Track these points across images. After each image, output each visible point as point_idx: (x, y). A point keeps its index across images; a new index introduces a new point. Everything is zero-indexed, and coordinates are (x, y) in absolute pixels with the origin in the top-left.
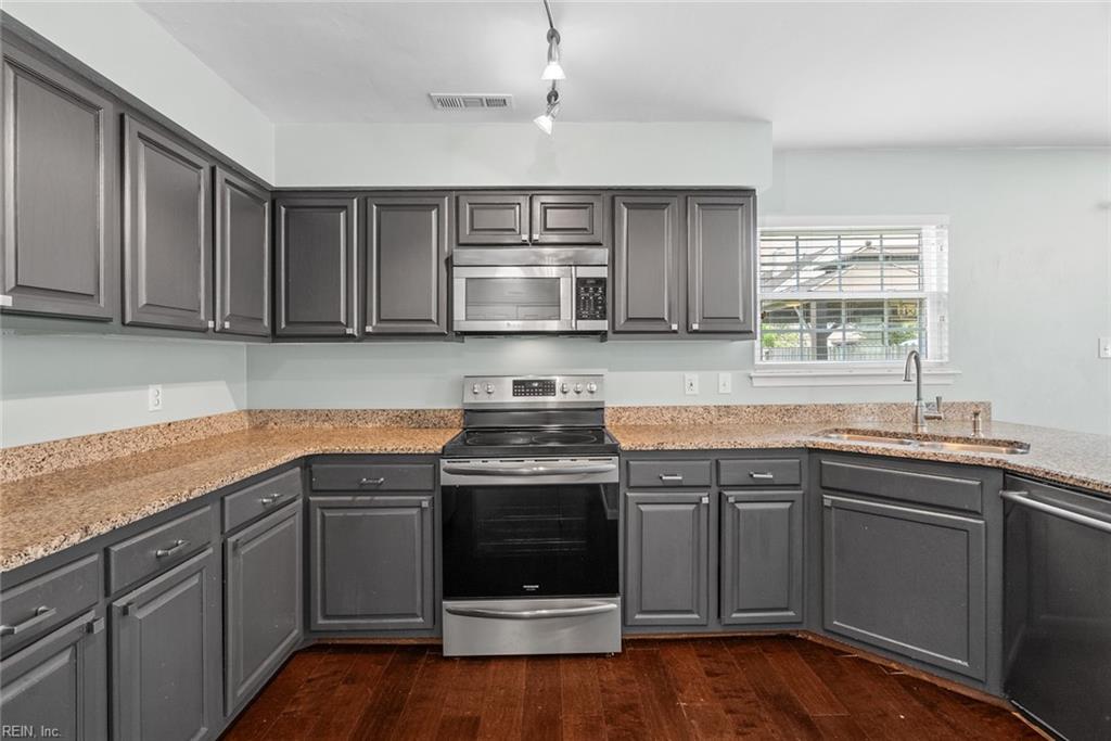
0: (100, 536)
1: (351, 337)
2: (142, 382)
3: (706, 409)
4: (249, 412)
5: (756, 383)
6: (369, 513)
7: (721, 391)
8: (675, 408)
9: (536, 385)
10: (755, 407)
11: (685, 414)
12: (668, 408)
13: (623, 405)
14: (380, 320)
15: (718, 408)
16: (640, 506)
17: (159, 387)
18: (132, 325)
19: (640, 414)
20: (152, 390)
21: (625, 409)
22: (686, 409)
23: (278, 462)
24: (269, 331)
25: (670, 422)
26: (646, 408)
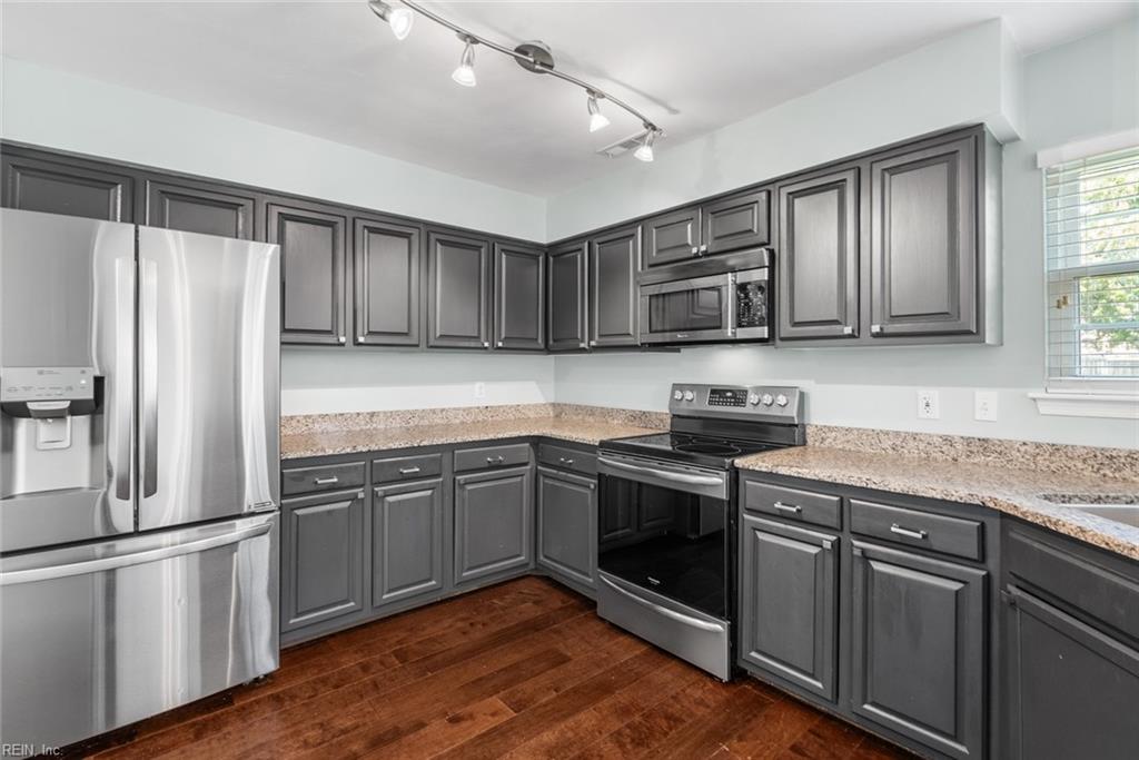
0: (361, 452)
1: (583, 350)
2: (474, 380)
3: (948, 440)
4: (553, 405)
5: (1044, 408)
6: (567, 486)
7: (978, 417)
8: (897, 434)
9: (729, 394)
10: (1038, 446)
11: (912, 444)
12: (887, 433)
13: (827, 424)
14: (600, 336)
15: (968, 441)
16: (758, 533)
17: (483, 384)
18: (432, 347)
19: (850, 437)
20: (478, 385)
21: (831, 429)
22: (914, 437)
23: (500, 436)
24: (542, 346)
25: (890, 452)
26: (858, 430)
